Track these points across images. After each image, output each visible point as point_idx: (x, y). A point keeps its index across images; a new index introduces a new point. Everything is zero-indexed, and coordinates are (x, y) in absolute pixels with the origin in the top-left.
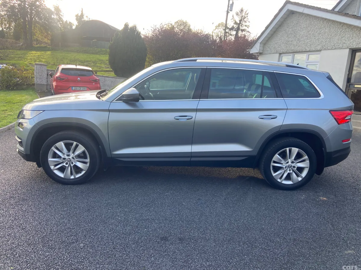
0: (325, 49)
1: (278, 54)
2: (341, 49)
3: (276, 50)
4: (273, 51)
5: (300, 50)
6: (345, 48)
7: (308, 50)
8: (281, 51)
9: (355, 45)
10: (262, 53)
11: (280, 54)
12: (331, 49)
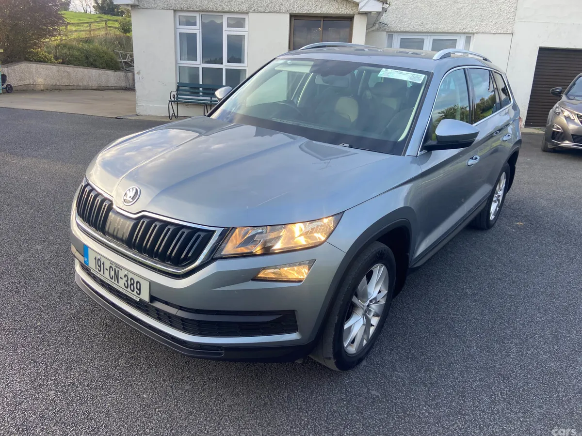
0: (254, 11)
1: (173, 11)
2: (279, 13)
3: (166, 3)
4: (161, 5)
5: (213, 8)
6: (284, 13)
7: (227, 10)
8: (178, 6)
9: (297, 8)
10: (138, 6)
11: (175, 11)
12: (264, 12)
